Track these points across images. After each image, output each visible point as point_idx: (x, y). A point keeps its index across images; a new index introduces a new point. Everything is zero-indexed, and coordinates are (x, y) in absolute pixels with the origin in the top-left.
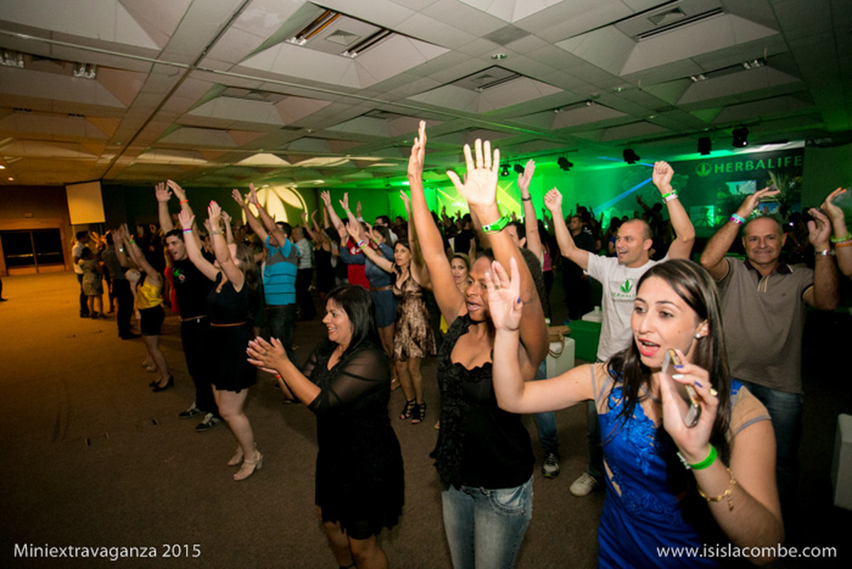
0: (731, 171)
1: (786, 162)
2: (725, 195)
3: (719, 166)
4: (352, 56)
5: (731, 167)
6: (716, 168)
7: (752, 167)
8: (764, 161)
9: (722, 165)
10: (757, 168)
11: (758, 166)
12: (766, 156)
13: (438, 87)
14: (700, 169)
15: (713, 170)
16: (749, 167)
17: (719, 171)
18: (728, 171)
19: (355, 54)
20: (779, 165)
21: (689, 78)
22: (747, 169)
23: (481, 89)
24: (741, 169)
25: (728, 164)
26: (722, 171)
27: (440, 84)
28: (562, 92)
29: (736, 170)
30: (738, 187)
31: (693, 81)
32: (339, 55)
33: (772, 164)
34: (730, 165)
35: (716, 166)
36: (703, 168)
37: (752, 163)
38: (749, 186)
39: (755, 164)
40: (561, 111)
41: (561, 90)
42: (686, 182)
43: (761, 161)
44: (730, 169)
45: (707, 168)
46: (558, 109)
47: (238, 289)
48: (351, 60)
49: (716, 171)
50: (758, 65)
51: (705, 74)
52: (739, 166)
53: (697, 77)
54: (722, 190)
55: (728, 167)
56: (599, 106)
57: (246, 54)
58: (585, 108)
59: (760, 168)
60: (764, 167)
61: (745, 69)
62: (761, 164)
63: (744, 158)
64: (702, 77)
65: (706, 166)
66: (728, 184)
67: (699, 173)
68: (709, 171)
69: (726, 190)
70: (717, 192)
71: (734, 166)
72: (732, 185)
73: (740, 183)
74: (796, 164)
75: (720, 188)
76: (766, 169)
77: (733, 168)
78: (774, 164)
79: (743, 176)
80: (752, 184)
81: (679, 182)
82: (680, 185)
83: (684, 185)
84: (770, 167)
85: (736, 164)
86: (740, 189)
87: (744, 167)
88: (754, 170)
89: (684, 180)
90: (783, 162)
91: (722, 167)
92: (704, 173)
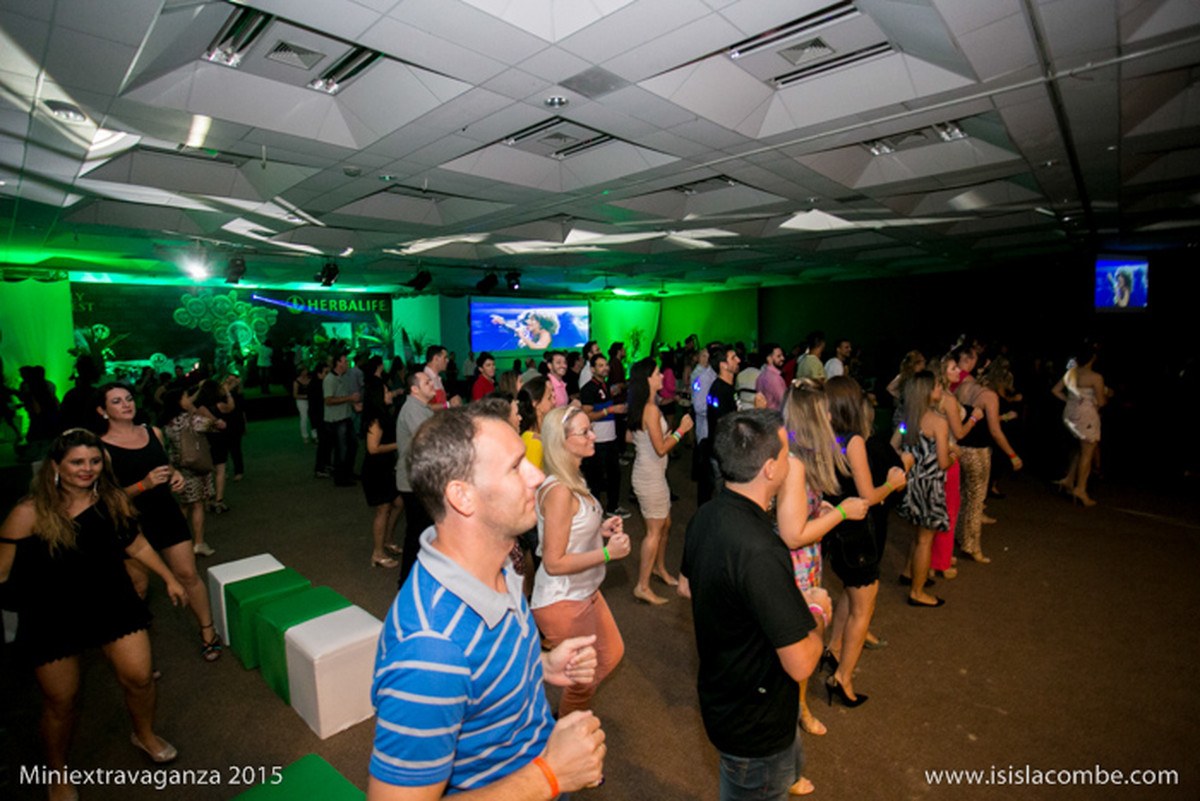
0: (325, 310)
1: (374, 307)
2: (322, 339)
3: (313, 302)
5: (325, 304)
6: (310, 304)
7: (346, 308)
8: (356, 303)
9: (316, 301)
10: (349, 309)
11: (351, 307)
12: (358, 297)
14: (291, 302)
15: (307, 304)
16: (343, 307)
17: (313, 307)
18: (321, 309)
20: (368, 309)
22: (341, 309)
24: (335, 310)
26: (316, 309)
29: (331, 309)
30: (334, 330)
36: (295, 302)
37: (345, 302)
39: (348, 304)
42: (275, 319)
43: (353, 302)
44: (324, 308)
45: (300, 303)
49: (309, 309)
52: (333, 304)
54: (318, 333)
55: (322, 305)
59: (353, 310)
60: (356, 309)
62: (353, 306)
63: (337, 296)
65: (298, 300)
66: (324, 325)
67: (289, 307)
68: (301, 308)
69: (322, 332)
70: (313, 335)
71: (327, 303)
72: (328, 327)
73: (336, 325)
74: (381, 309)
75: (316, 330)
76: (359, 312)
77: (327, 307)
78: (364, 306)
79: (338, 317)
80: (347, 327)
81: (266, 318)
82: (268, 322)
83: (273, 323)
84: (361, 309)
85: (331, 301)
86: (337, 332)
87: (338, 306)
88: (347, 311)
89: (272, 316)
90: (371, 305)
91: (316, 303)
92: (295, 308)
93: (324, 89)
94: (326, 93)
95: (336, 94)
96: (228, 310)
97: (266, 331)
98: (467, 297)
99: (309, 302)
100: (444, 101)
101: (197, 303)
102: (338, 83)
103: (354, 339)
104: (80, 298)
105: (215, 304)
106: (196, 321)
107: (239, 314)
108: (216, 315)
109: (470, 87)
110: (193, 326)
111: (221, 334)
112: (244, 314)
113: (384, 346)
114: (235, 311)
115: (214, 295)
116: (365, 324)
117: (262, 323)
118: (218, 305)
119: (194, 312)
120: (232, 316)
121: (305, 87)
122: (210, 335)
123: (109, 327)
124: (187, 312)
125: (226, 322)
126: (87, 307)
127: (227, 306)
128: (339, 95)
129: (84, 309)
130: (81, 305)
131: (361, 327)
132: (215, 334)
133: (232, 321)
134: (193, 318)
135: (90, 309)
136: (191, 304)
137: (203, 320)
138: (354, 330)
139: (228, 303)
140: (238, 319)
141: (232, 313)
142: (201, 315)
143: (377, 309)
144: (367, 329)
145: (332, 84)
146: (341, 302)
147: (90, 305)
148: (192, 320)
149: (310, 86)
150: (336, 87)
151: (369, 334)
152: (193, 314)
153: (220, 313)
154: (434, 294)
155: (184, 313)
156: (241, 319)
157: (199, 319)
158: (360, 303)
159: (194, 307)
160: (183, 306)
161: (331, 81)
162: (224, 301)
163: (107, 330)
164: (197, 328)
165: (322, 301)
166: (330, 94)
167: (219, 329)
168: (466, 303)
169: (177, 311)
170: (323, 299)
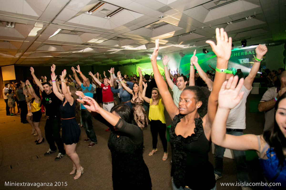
0: (240, 55)
3: (235, 54)
4: (108, 18)
5: (240, 54)
7: (247, 54)
8: (251, 52)
9: (237, 53)
10: (249, 54)
11: (249, 53)
13: (139, 28)
15: (233, 55)
16: (246, 54)
17: (235, 55)
18: (238, 55)
19: (109, 17)
21: (226, 23)
22: (245, 54)
23: (153, 29)
24: (243, 55)
25: (238, 53)
26: (237, 55)
27: (140, 27)
28: (183, 29)
29: (242, 55)
30: (242, 61)
31: (228, 24)
32: (104, 18)
33: (254, 53)
34: (239, 53)
35: (234, 54)
37: (247, 52)
38: (246, 60)
39: (248, 53)
40: (181, 36)
41: (182, 28)
43: (250, 52)
44: (239, 55)
46: (180, 35)
47: (71, 105)
48: (107, 19)
49: (234, 56)
50: (251, 18)
51: (232, 22)
52: (242, 53)
53: (229, 23)
55: (238, 54)
56: (195, 33)
57: (70, 18)
58: (189, 35)
59: (250, 54)
60: (251, 54)
61: (246, 19)
62: (250, 53)
63: (244, 51)
64: (231, 23)
66: (239, 60)
69: (239, 62)
73: (243, 59)
75: (236, 62)
86: (244, 62)
91: (236, 54)
138: (250, 61)
170: (239, 52)
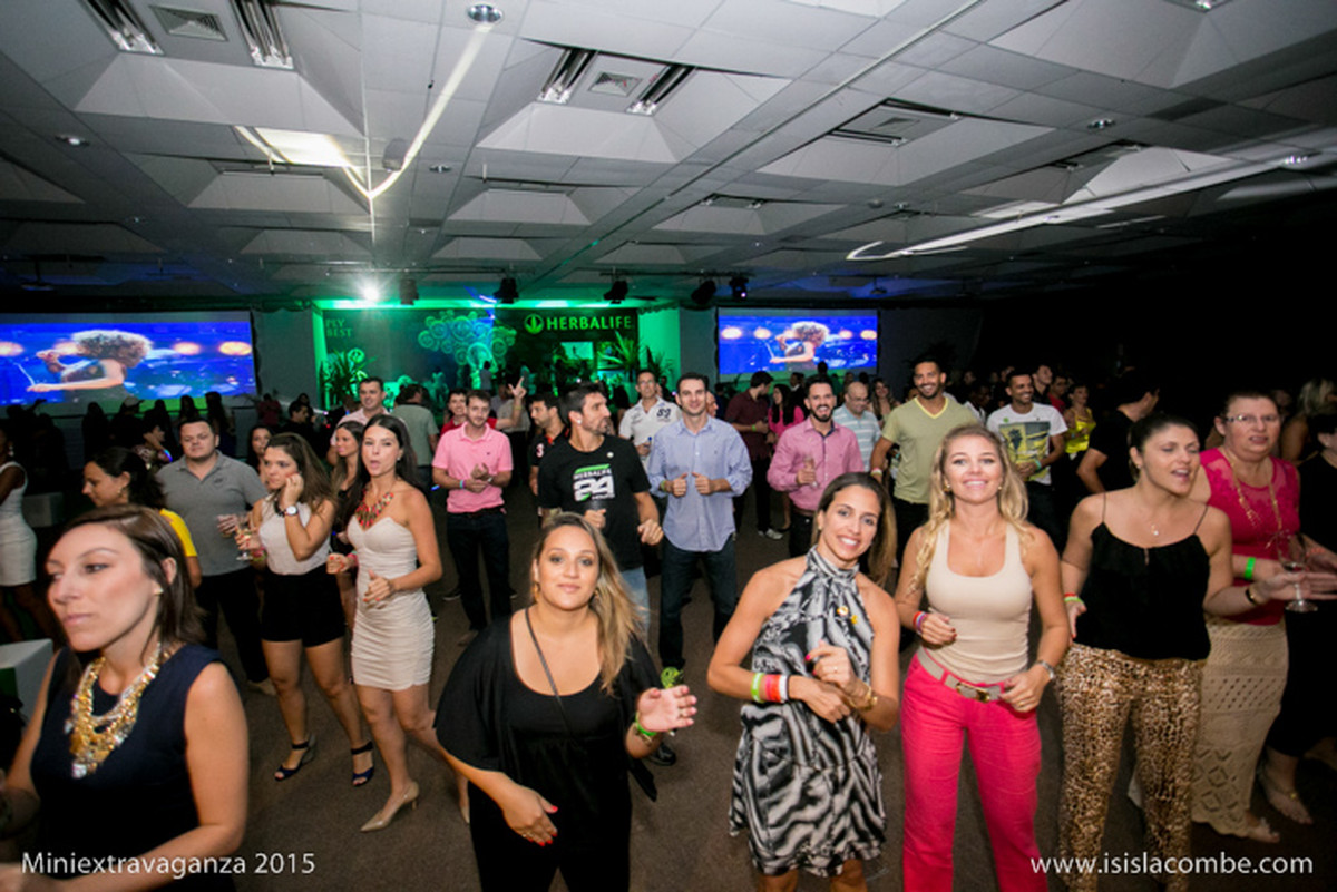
0: (565, 328)
1: (618, 323)
2: (562, 360)
3: (552, 320)
5: (565, 323)
6: (549, 323)
7: (587, 325)
8: (597, 320)
9: (555, 320)
10: (591, 327)
11: (592, 325)
12: (600, 313)
14: (529, 322)
15: (546, 322)
16: (584, 325)
17: (552, 326)
18: (562, 327)
20: (612, 326)
24: (576, 328)
26: (556, 327)
29: (571, 327)
30: (574, 349)
33: (605, 324)
36: (534, 321)
37: (586, 320)
38: (586, 347)
39: (589, 322)
42: (513, 340)
43: (594, 319)
44: (564, 326)
45: (538, 322)
49: (549, 327)
52: (573, 323)
54: (557, 353)
55: (562, 323)
59: (594, 328)
60: (598, 327)
62: (595, 323)
63: (577, 313)
65: (537, 319)
66: (564, 344)
67: (528, 327)
68: (540, 327)
69: (561, 352)
70: (553, 355)
71: (567, 320)
72: (568, 346)
73: (576, 344)
74: (626, 326)
75: (555, 351)
76: (601, 330)
77: (567, 325)
78: (607, 323)
79: (579, 336)
80: (589, 346)
81: (505, 339)
82: (507, 343)
83: (511, 345)
84: (604, 327)
85: (571, 320)
86: (578, 353)
87: (578, 324)
88: (588, 330)
89: (511, 336)
90: (615, 322)
91: (555, 322)
92: (535, 328)
93: (642, 111)
94: (644, 115)
95: (653, 114)
96: (467, 332)
97: (505, 352)
98: (714, 309)
99: (549, 320)
100: (762, 101)
101: (440, 325)
102: (656, 102)
103: (595, 360)
104: (341, 325)
105: (456, 326)
106: (438, 343)
107: (478, 335)
108: (457, 336)
109: (789, 81)
110: (436, 349)
111: (461, 357)
112: (483, 335)
113: (627, 367)
114: (475, 333)
115: (455, 317)
116: (608, 343)
117: (501, 344)
118: (459, 327)
119: (438, 334)
120: (472, 337)
121: (625, 112)
122: (451, 356)
123: (364, 350)
124: (430, 335)
125: (465, 344)
126: (346, 332)
127: (467, 327)
128: (657, 116)
129: (343, 334)
130: (341, 331)
131: (603, 346)
132: (456, 356)
133: (472, 343)
134: (435, 339)
135: (349, 334)
136: (434, 327)
137: (444, 343)
138: (595, 350)
139: (467, 324)
140: (477, 340)
141: (471, 334)
142: (442, 337)
143: (621, 326)
144: (610, 348)
145: (650, 105)
146: (581, 319)
147: (349, 330)
148: (435, 344)
149: (629, 110)
150: (654, 107)
151: (611, 355)
152: (435, 337)
153: (460, 334)
154: (674, 308)
155: (426, 335)
156: (480, 341)
157: (441, 341)
158: (603, 319)
159: (437, 329)
160: (427, 329)
161: (648, 102)
162: (465, 323)
163: (363, 354)
164: (440, 349)
165: (562, 320)
166: (649, 116)
167: (458, 351)
168: (713, 316)
169: (422, 334)
170: (563, 316)
